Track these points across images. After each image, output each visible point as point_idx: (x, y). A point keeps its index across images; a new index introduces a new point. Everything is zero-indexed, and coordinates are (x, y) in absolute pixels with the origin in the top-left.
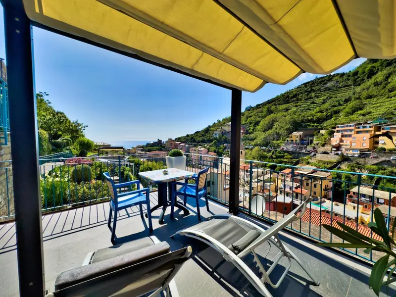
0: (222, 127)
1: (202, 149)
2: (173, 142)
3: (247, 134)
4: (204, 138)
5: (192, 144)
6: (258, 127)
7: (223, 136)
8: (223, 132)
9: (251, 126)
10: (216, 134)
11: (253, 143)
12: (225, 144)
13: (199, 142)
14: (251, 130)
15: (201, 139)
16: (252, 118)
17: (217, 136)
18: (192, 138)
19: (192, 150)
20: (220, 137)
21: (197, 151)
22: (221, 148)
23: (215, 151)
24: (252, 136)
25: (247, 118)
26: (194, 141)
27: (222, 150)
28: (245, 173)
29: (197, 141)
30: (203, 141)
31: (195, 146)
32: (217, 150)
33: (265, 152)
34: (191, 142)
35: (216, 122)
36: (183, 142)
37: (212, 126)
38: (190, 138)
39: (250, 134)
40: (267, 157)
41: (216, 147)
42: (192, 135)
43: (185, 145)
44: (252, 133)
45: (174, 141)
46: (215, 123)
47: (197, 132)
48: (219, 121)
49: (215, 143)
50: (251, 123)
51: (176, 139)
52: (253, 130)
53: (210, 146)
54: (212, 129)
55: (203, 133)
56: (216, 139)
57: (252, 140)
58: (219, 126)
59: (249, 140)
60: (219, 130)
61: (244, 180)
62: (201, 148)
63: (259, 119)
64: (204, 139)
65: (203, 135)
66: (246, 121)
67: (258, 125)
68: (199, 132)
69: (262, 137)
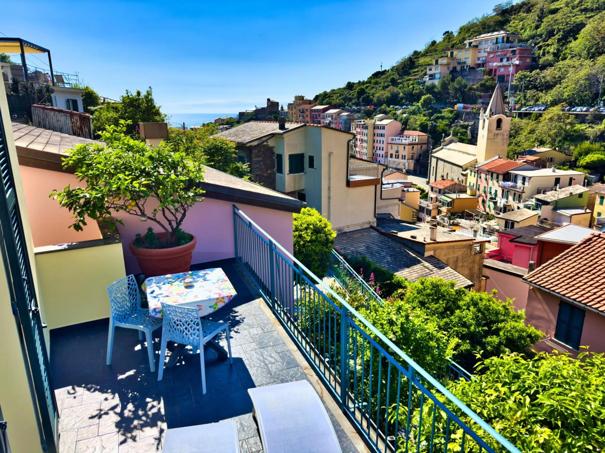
0: (455, 53)
1: (385, 122)
2: (307, 107)
3: (532, 68)
4: (396, 90)
5: (358, 111)
6: (576, 45)
7: (453, 80)
8: (455, 68)
9: (549, 42)
10: (432, 77)
11: (548, 97)
12: (459, 106)
13: (380, 103)
14: (550, 58)
15: (386, 94)
16: (558, 16)
17: (436, 82)
18: (362, 92)
19: (358, 126)
20: (444, 86)
21: (371, 128)
22: (443, 118)
23: (423, 128)
24: (548, 74)
25: (541, 18)
26: (368, 101)
27: (446, 122)
28: (501, 183)
29: (375, 100)
30: (394, 100)
31: (369, 115)
32: (429, 123)
33: (583, 122)
34: (357, 104)
35: (439, 39)
36: (335, 107)
37: (426, 53)
38: (354, 93)
39: (543, 67)
40: (587, 138)
41: (431, 115)
42: (364, 83)
43: (338, 114)
44: (549, 65)
45: (310, 102)
46: (434, 43)
47: (377, 75)
48: (448, 35)
49: (426, 104)
50: (551, 34)
51: (317, 97)
52: (556, 55)
53: (414, 113)
54: (422, 60)
55: (396, 76)
56: (430, 90)
57: (548, 87)
58: (445, 50)
59: (535, 87)
60: (444, 61)
61: (495, 203)
62: (381, 120)
63: (581, 18)
64: (397, 95)
65: (394, 82)
66: (537, 27)
67: (576, 39)
68: (384, 72)
69: (583, 73)
